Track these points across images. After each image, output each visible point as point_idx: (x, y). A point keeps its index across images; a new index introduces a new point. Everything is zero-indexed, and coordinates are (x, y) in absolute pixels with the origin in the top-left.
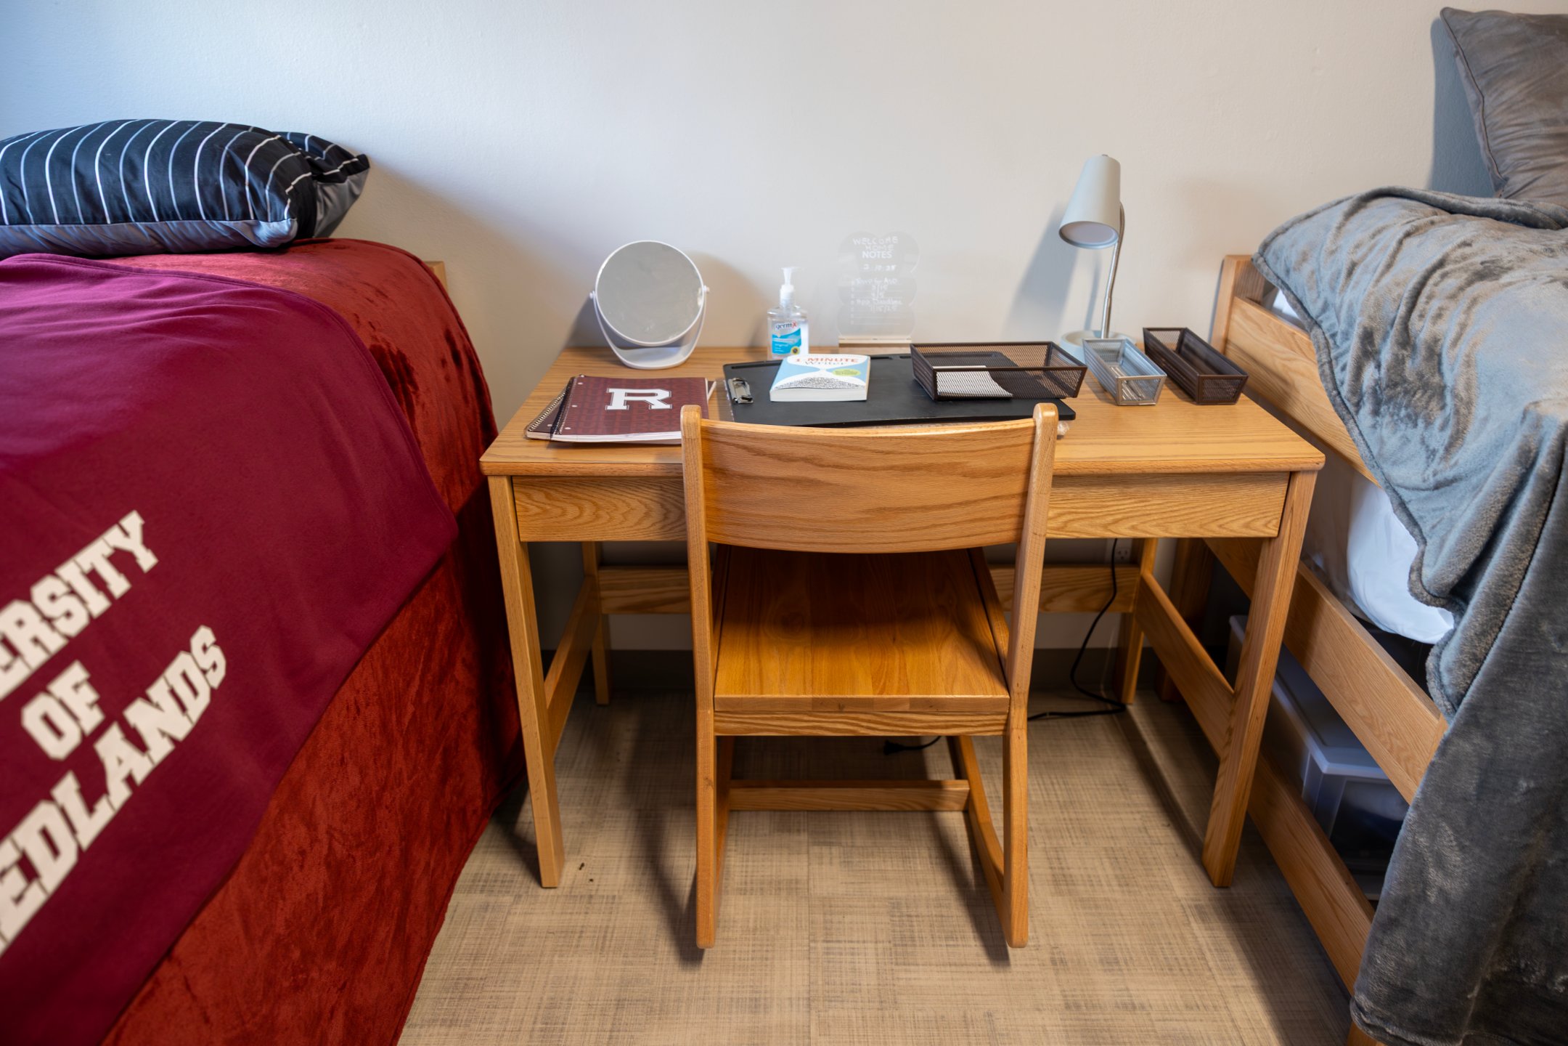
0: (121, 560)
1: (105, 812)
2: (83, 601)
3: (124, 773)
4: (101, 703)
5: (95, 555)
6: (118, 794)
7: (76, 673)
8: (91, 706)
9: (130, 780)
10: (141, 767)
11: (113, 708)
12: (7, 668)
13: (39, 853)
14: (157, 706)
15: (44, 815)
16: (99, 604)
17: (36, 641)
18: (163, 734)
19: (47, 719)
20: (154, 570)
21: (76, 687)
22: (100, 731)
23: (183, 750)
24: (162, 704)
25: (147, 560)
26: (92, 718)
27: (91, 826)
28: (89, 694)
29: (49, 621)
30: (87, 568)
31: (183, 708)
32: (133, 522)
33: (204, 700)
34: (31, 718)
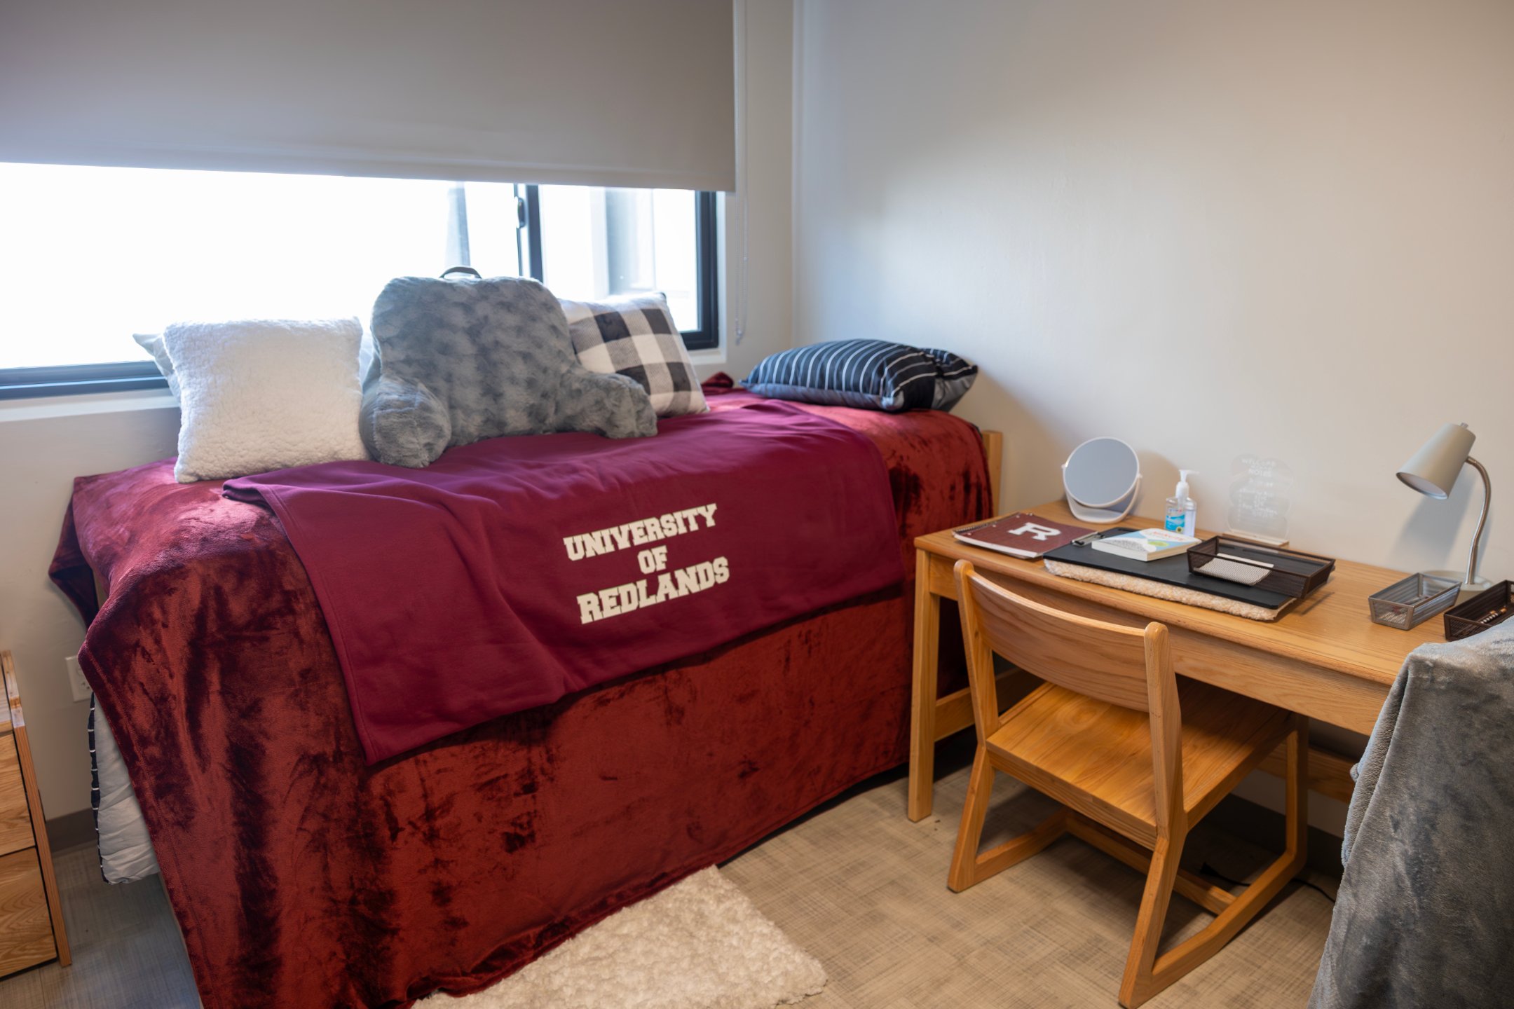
0: (700, 519)
1: (652, 601)
2: (677, 527)
3: (666, 592)
4: (667, 563)
5: (691, 514)
6: (660, 598)
7: (663, 549)
8: (663, 562)
9: (667, 596)
10: (673, 594)
11: (671, 567)
12: (641, 537)
13: (624, 599)
14: (688, 576)
15: (630, 587)
16: (683, 530)
17: (655, 533)
18: (687, 587)
19: (646, 559)
20: (711, 528)
21: (661, 554)
22: (663, 572)
23: (691, 597)
24: (691, 576)
25: (710, 523)
26: (662, 567)
27: (646, 602)
28: (664, 558)
29: (662, 528)
30: (685, 516)
31: (699, 582)
32: (712, 508)
33: (710, 584)
34: (642, 556)
